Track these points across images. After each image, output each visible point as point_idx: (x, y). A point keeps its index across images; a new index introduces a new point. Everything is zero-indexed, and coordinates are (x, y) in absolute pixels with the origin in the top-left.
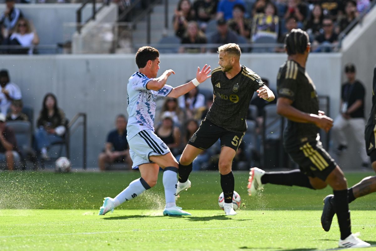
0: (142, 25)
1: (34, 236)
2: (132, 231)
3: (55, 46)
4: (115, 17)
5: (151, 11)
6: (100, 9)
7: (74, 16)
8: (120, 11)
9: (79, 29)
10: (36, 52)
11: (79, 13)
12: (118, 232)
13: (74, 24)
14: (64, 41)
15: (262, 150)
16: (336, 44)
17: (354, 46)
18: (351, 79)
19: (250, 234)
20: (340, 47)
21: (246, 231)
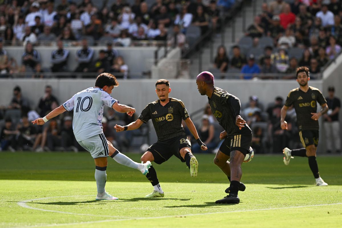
0: (197, 61)
1: (128, 194)
2: (191, 192)
3: (140, 74)
4: (179, 56)
5: (201, 53)
6: (170, 51)
7: (153, 55)
8: (183, 52)
9: (156, 63)
10: (129, 77)
11: (156, 53)
12: (181, 192)
13: (152, 60)
14: (146, 70)
15: (272, 141)
16: (319, 75)
17: (331, 76)
18: (332, 95)
19: (266, 195)
20: (321, 77)
21: (263, 193)
